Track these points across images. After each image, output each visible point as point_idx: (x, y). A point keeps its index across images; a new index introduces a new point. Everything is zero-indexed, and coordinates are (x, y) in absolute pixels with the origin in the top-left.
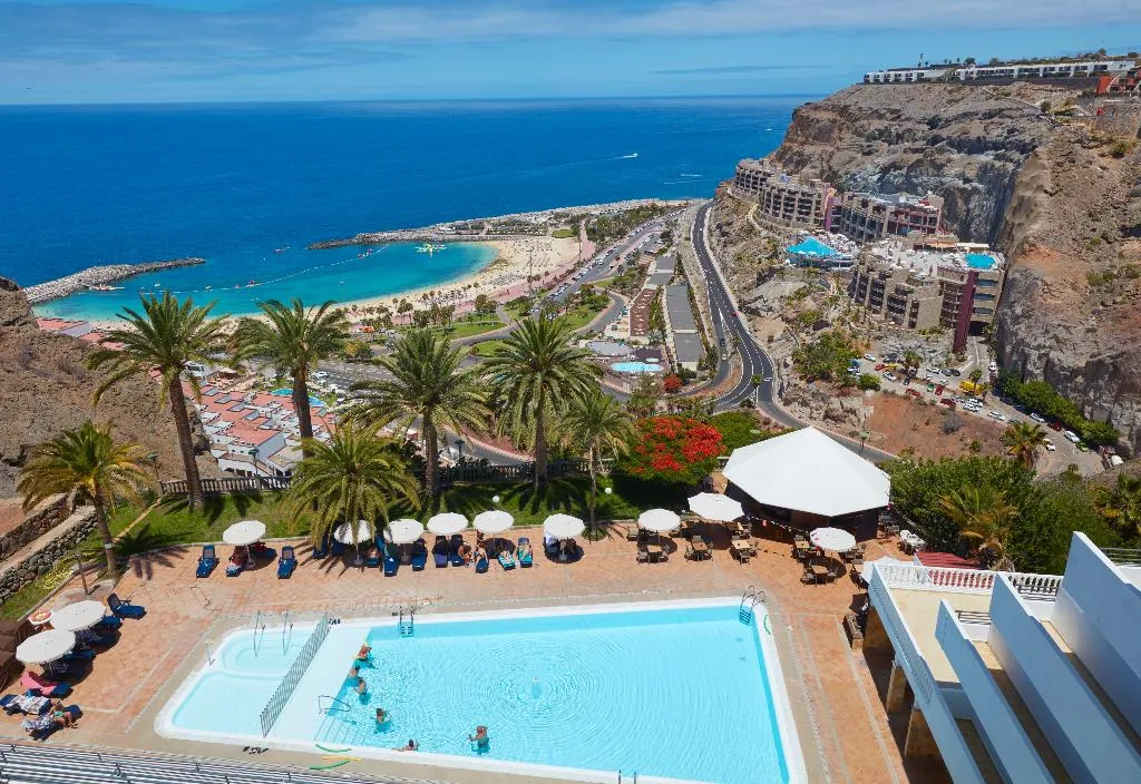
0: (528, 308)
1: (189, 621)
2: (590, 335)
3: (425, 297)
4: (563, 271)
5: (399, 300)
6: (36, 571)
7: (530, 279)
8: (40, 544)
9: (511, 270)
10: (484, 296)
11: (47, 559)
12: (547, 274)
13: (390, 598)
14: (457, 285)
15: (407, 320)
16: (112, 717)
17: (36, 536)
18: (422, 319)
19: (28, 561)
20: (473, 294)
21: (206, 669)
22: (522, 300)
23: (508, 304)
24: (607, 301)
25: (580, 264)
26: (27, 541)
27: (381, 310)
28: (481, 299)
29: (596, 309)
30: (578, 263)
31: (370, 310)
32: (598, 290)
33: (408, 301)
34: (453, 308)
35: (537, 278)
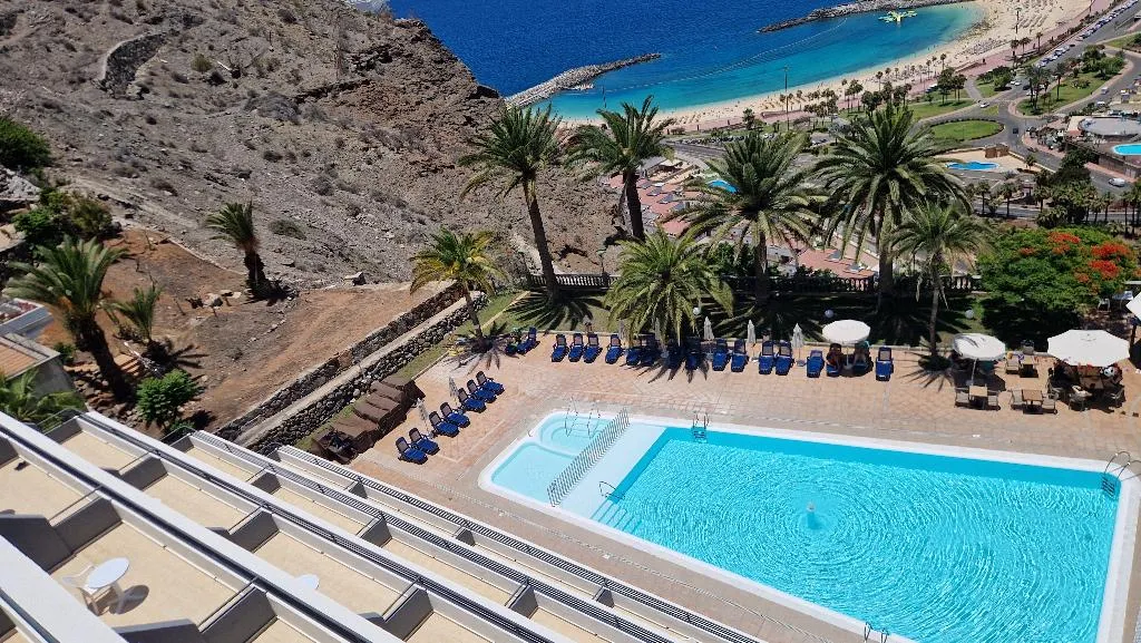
0: (1007, 81)
1: (524, 397)
2: (1089, 109)
3: (879, 75)
4: (1064, 30)
5: (849, 82)
6: (431, 341)
7: (1015, 44)
8: (434, 320)
9: (993, 34)
10: (952, 69)
11: (439, 331)
12: (1039, 35)
13: (692, 402)
14: (919, 60)
15: (855, 104)
16: (452, 466)
17: (435, 312)
18: (872, 101)
19: (425, 332)
20: (938, 69)
21: (526, 439)
22: (999, 71)
23: (982, 77)
24: (1120, 65)
25: (1089, 19)
26: (428, 316)
27: (827, 94)
28: (948, 72)
29: (1104, 77)
30: (1088, 17)
31: (816, 95)
32: (1110, 52)
33: (859, 83)
34: (909, 87)
35: (1025, 41)
